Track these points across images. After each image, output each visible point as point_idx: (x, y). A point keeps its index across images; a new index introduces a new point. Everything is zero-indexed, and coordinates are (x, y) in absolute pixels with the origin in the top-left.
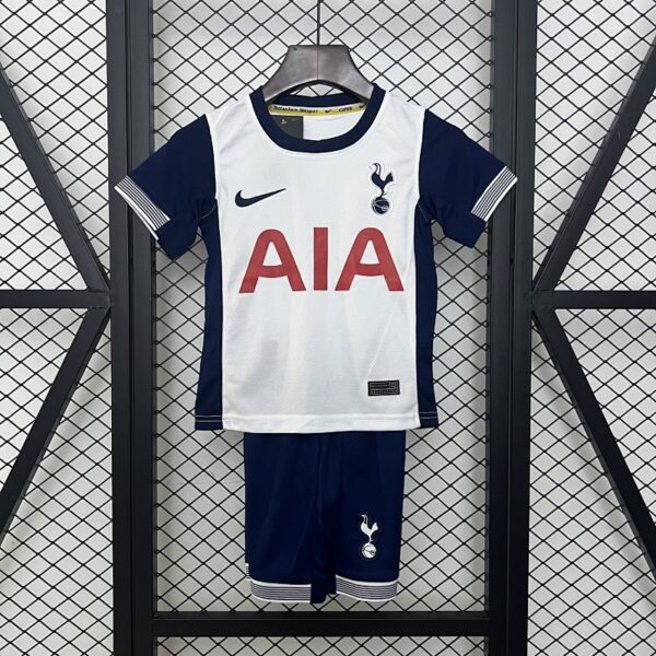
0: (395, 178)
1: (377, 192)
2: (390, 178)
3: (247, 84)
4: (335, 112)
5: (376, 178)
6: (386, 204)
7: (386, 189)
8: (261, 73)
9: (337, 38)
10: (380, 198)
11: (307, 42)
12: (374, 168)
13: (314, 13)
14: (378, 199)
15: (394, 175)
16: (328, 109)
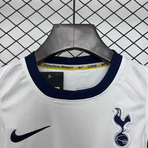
0: (132, 120)
1: (118, 129)
2: (128, 119)
3: (26, 49)
4: (85, 68)
5: (117, 119)
6: (126, 138)
7: (125, 127)
8: (36, 41)
9: (85, 20)
10: (121, 134)
11: (66, 22)
12: (116, 111)
13: (71, 4)
14: (119, 134)
15: (131, 117)
16: (80, 66)
